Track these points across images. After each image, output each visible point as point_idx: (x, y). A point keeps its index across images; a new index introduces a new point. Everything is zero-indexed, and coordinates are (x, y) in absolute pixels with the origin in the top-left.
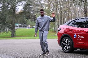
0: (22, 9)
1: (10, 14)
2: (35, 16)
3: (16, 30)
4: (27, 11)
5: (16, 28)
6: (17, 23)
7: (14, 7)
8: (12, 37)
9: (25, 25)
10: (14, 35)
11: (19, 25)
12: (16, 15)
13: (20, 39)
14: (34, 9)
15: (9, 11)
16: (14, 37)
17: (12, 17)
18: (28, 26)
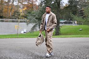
0: (68, 3)
1: (54, 9)
2: (82, 11)
3: (60, 27)
4: (73, 5)
5: (60, 25)
6: (62, 19)
7: (58, 1)
8: (56, 35)
9: (71, 21)
10: (58, 33)
11: (64, 21)
12: (61, 10)
13: (66, 37)
14: (81, 3)
15: (53, 6)
16: (58, 35)
17: (56, 12)
18: (75, 22)
